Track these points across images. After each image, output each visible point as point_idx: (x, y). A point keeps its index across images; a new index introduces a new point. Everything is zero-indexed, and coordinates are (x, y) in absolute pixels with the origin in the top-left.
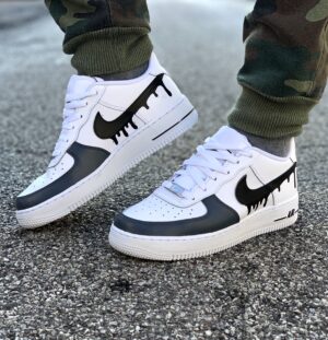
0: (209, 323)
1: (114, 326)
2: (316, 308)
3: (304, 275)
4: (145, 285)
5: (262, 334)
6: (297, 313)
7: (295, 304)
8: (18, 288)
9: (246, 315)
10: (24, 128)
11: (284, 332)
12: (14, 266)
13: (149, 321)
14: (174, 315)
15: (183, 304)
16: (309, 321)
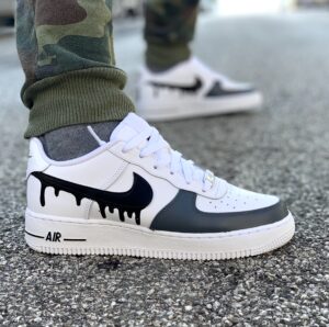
0: (192, 299)
1: (89, 302)
2: (316, 283)
3: (313, 252)
4: (136, 264)
5: (248, 309)
6: (293, 289)
7: (293, 280)
8: (3, 268)
9: (236, 291)
11: (272, 307)
13: (128, 297)
14: (156, 291)
15: (171, 281)
16: (304, 296)
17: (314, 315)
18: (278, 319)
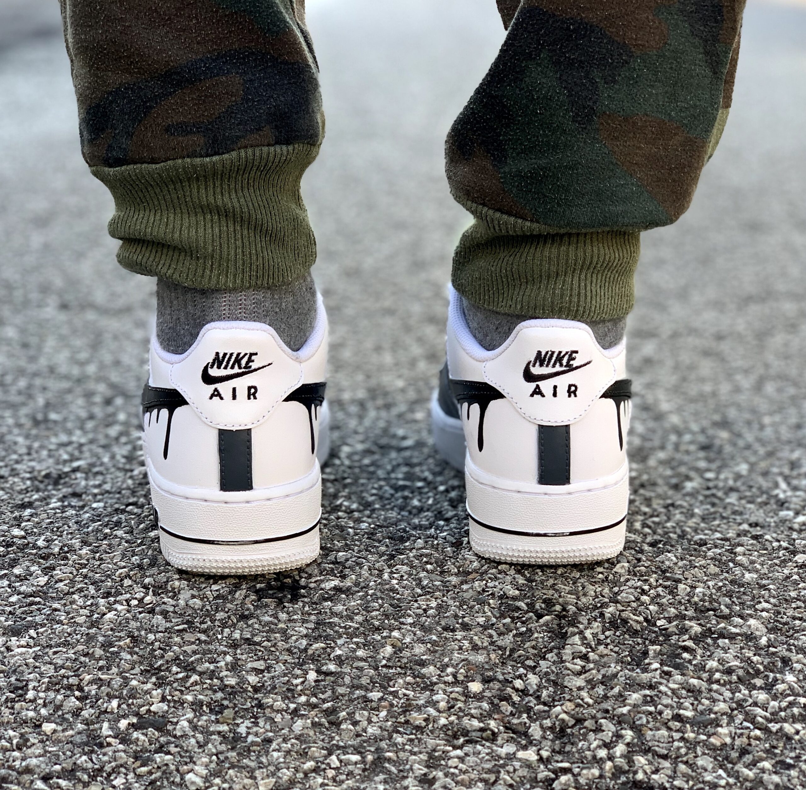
0: (480, 668)
1: (258, 672)
2: (732, 637)
3: (713, 569)
4: (337, 589)
5: (600, 690)
6: (686, 649)
7: (684, 630)
8: (42, 593)
9: (567, 652)
10: (80, 256)
11: (651, 687)
12: (35, 547)
13: (339, 661)
14: (398, 649)
15: (423, 628)
16: (712, 664)
17: (740, 705)
18: (668, 714)
